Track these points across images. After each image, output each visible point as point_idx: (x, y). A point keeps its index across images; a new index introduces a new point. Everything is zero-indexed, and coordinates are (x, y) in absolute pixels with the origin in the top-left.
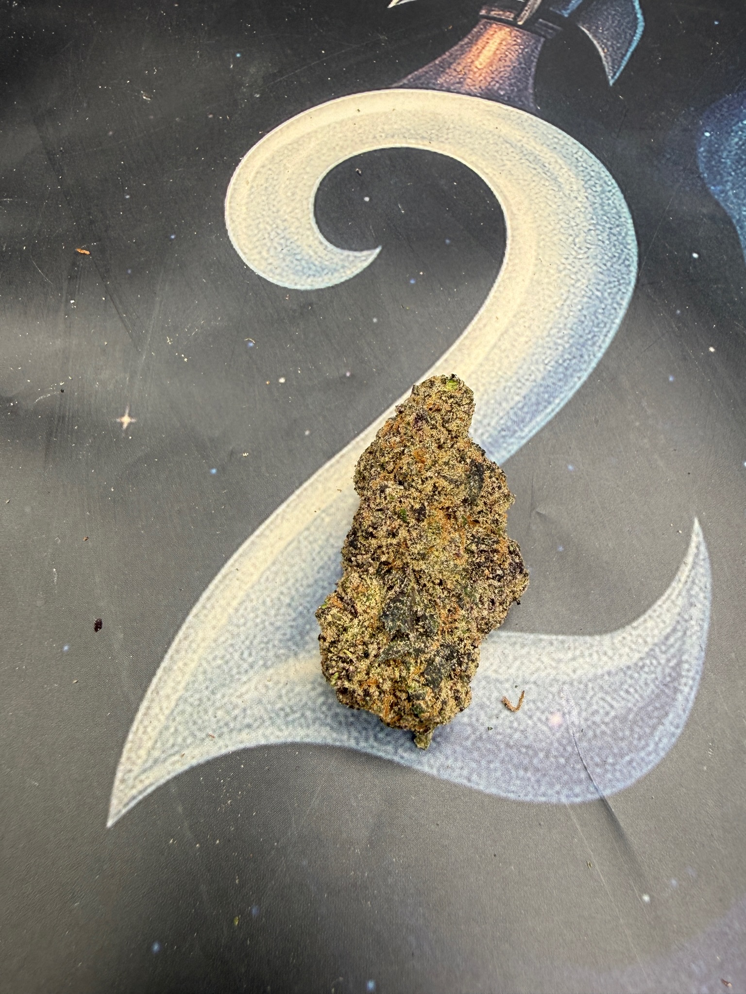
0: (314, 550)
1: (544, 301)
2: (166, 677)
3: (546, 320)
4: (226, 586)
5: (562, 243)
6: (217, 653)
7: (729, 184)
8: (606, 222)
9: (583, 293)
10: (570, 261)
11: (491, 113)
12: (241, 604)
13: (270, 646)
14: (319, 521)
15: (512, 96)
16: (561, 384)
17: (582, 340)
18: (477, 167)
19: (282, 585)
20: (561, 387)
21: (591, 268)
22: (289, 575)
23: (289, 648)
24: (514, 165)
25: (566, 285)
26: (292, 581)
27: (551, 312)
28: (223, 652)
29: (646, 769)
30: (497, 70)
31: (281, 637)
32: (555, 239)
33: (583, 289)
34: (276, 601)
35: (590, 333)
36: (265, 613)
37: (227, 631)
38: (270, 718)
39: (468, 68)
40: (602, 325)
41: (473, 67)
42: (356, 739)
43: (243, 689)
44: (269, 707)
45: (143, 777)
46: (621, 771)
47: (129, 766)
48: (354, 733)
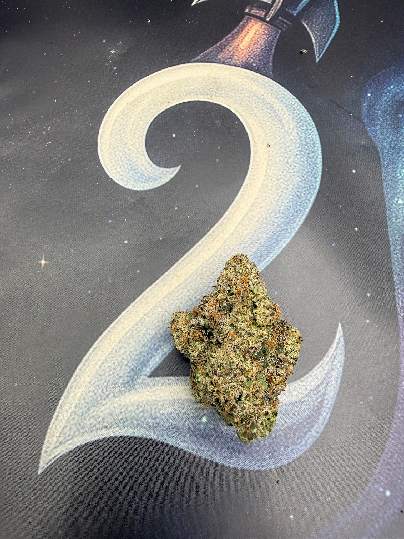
0: (140, 336)
1: (269, 197)
2: (65, 401)
3: (269, 208)
4: (95, 354)
5: (281, 163)
6: (90, 389)
7: (379, 126)
8: (306, 149)
9: (290, 193)
10: (284, 174)
11: (247, 77)
12: (102, 364)
13: (117, 386)
14: (143, 320)
17: (288, 220)
19: (123, 354)
20: (274, 247)
21: (296, 178)
22: (127, 349)
23: (126, 388)
24: (259, 111)
25: (281, 188)
26: (128, 352)
27: (272, 203)
28: (93, 389)
29: (300, 454)
30: (252, 50)
31: (122, 382)
32: (277, 159)
33: (290, 191)
34: (120, 363)
35: (292, 216)
37: (96, 378)
38: (116, 423)
39: (236, 49)
40: (299, 212)
41: (238, 48)
42: (158, 435)
43: (103, 408)
44: (116, 417)
45: (55, 450)
46: (287, 455)
47: (48, 445)
48: (157, 432)
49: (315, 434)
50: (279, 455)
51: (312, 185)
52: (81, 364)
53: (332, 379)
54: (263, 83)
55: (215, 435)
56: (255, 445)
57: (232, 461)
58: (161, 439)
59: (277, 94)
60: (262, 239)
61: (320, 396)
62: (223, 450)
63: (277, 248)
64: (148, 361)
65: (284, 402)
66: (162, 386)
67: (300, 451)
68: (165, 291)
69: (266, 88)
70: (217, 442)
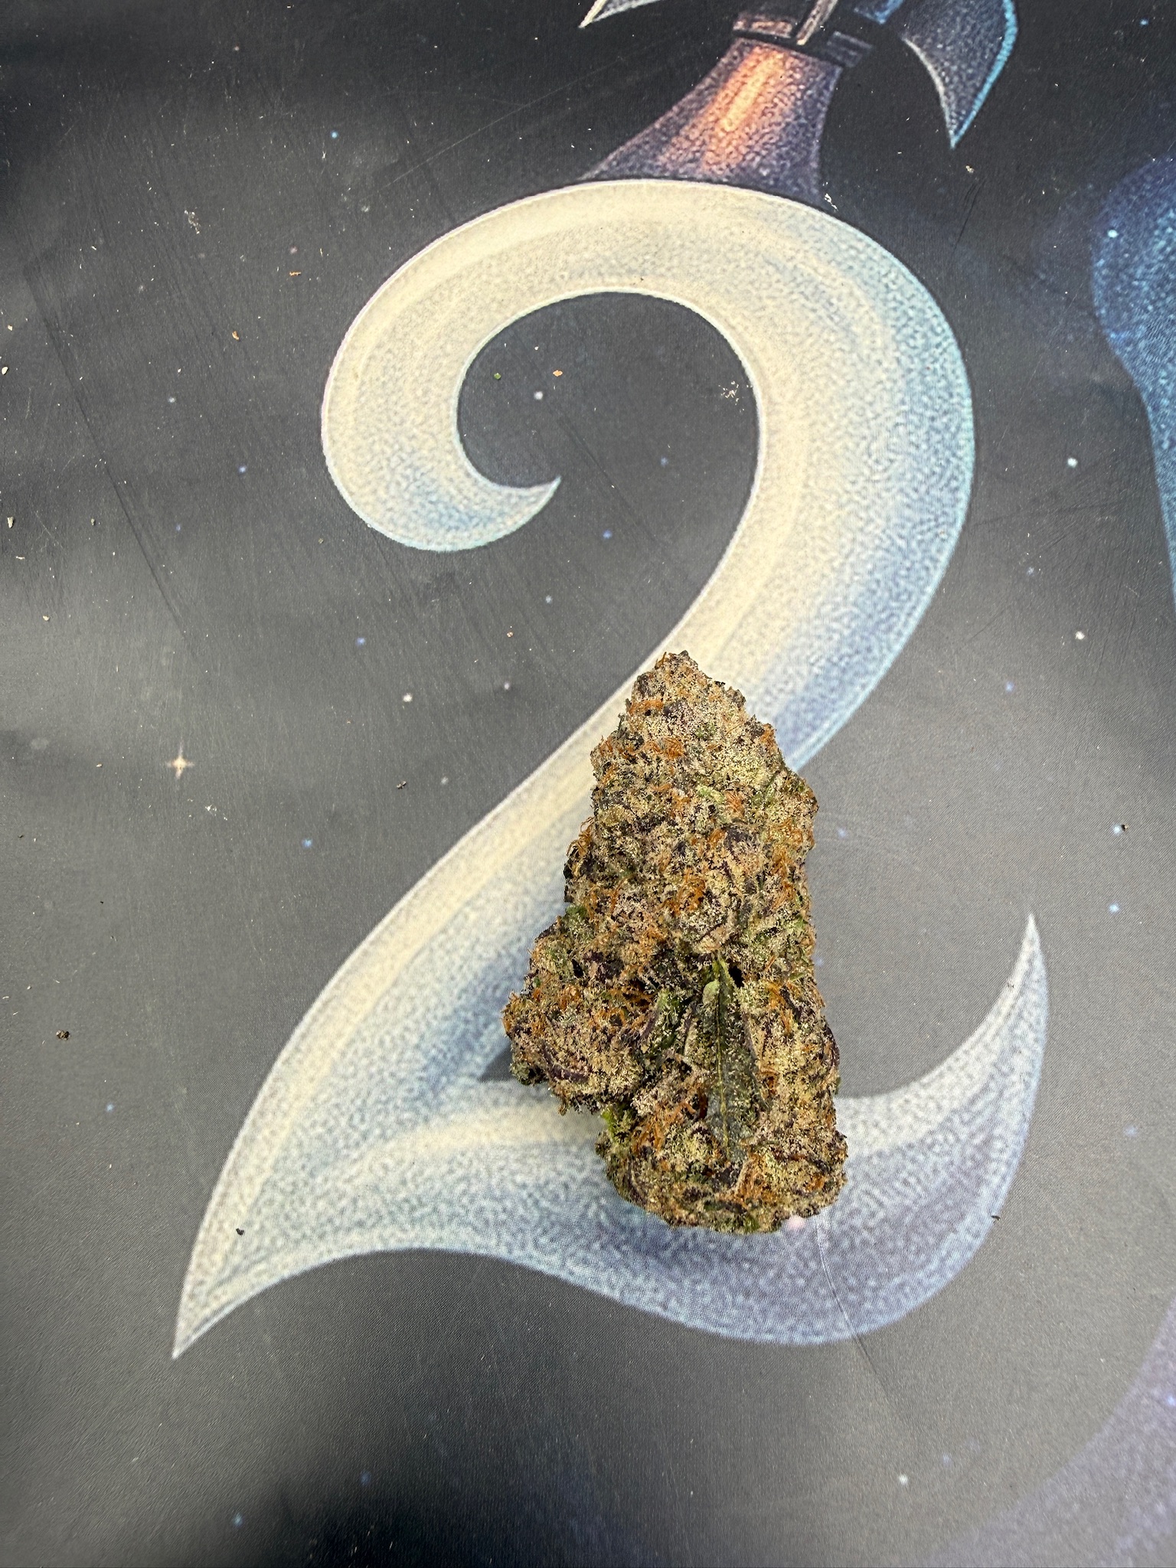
0: (453, 963)
1: (815, 558)
2: (247, 1152)
3: (815, 590)
4: (329, 1017)
5: (848, 454)
6: (316, 1117)
9: (877, 542)
10: (858, 487)
11: (745, 211)
12: (349, 1045)
13: (390, 1106)
14: (460, 918)
15: (782, 178)
16: (834, 696)
17: (871, 623)
18: (718, 316)
19: (407, 1017)
20: (834, 702)
21: (893, 497)
22: (418, 1002)
23: (416, 1111)
24: (780, 306)
25: (850, 529)
26: (421, 1010)
27: (823, 576)
28: (324, 1116)
30: (757, 131)
31: (406, 1094)
32: (838, 446)
33: (876, 536)
34: (399, 1042)
35: (884, 610)
36: (383, 1058)
37: (330, 1084)
38: (391, 1213)
39: (709, 132)
40: (904, 597)
41: (717, 130)
42: (509, 1245)
43: (353, 1171)
44: (388, 1197)
45: (219, 1292)
46: (886, 1300)
47: (200, 1277)
48: (506, 1237)
49: (969, 1238)
50: (865, 1299)
51: (944, 513)
52: (290, 1047)
53: (1014, 1078)
54: (792, 221)
55: (674, 1246)
56: (793, 1272)
57: (725, 1320)
58: (517, 1256)
59: (835, 249)
60: (798, 679)
61: (981, 1129)
62: (699, 1288)
63: (843, 703)
64: (478, 1035)
65: (876, 1148)
66: (518, 1104)
67: (926, 1289)
68: (523, 834)
69: (800, 235)
70: (681, 1264)
